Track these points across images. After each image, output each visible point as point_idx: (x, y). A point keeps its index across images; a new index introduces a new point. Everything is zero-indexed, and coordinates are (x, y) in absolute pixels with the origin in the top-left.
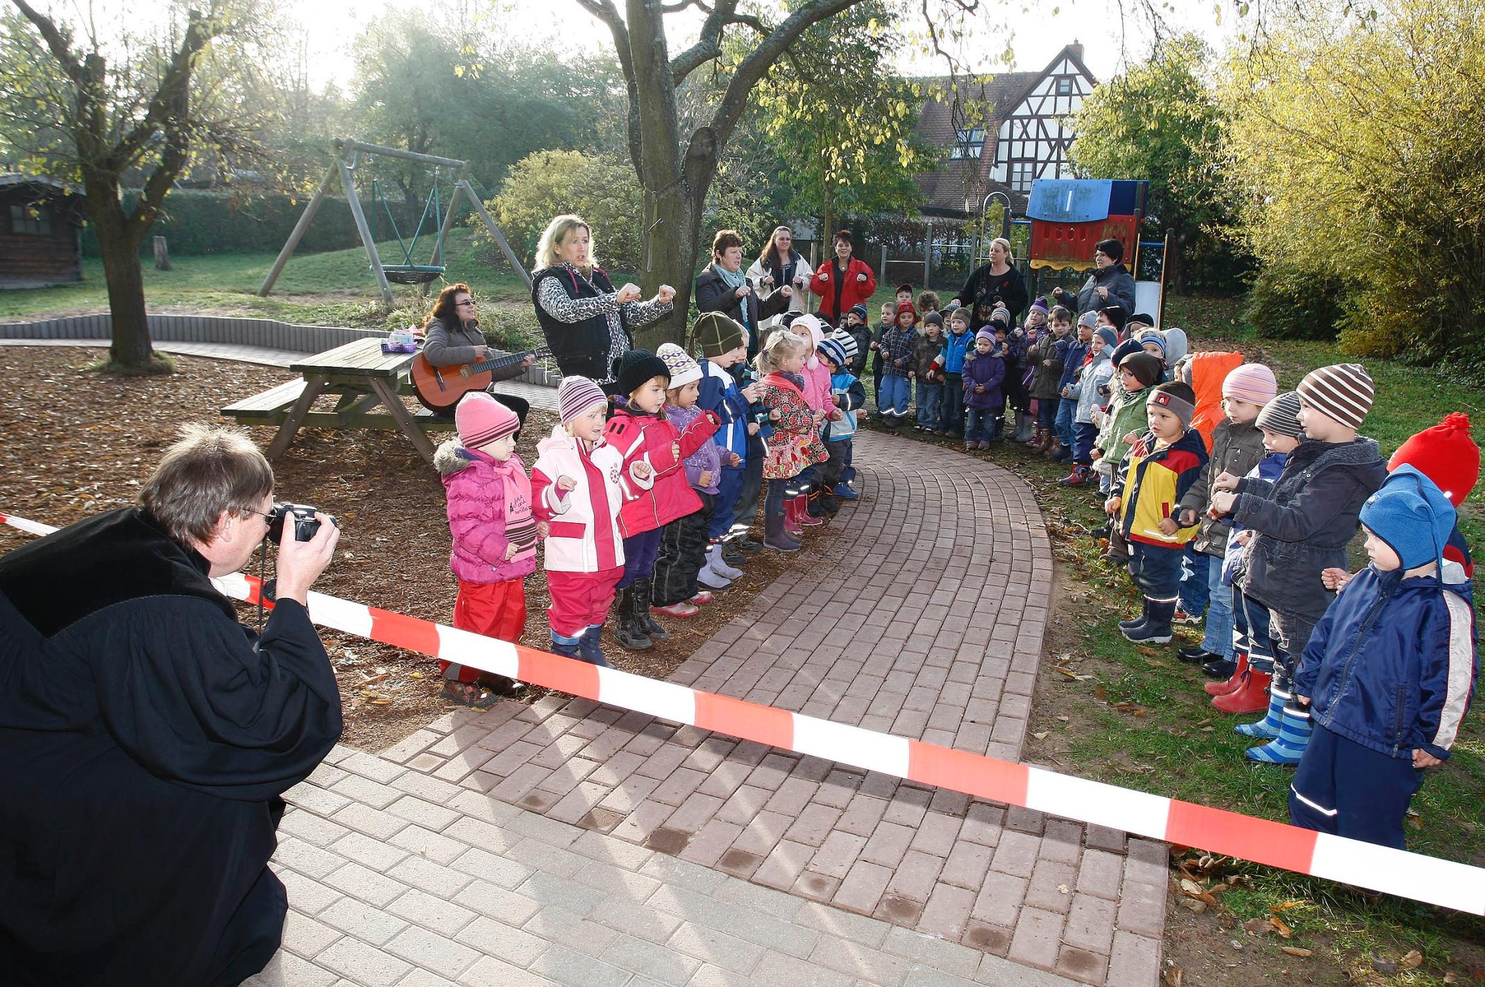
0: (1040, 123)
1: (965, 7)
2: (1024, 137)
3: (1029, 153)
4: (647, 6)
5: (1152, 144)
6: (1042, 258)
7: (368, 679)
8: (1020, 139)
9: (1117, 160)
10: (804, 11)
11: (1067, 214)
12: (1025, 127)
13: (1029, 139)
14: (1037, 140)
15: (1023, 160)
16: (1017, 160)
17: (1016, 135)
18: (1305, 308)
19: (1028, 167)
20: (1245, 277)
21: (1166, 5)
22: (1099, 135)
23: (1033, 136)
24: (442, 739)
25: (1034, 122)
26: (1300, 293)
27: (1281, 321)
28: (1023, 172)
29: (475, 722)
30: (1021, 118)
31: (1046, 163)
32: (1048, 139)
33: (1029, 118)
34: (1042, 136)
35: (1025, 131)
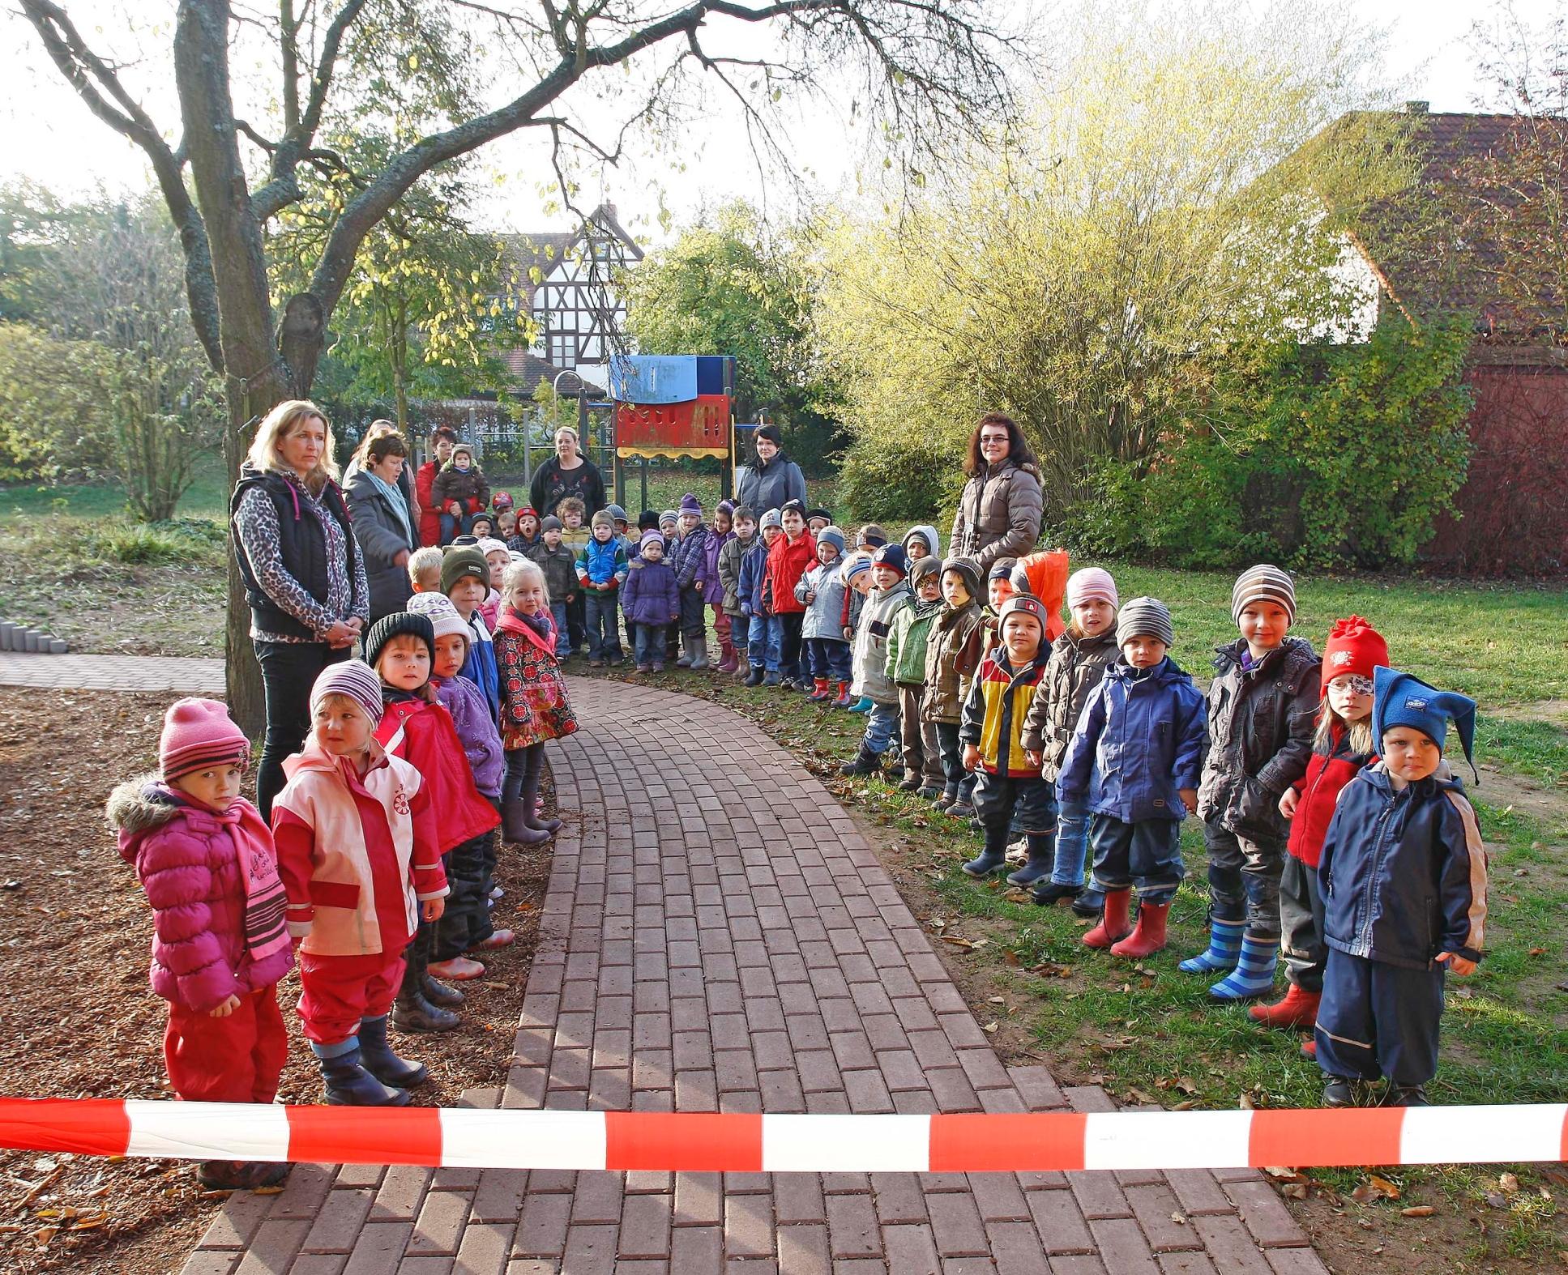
0: (578, 291)
1: (607, 158)
2: (562, 306)
3: (570, 325)
4: (218, 127)
5: (715, 316)
6: (629, 445)
7: (35, 1186)
8: (557, 309)
9: (680, 334)
10: (422, 149)
11: (653, 395)
12: (562, 295)
13: (567, 309)
14: (577, 310)
15: (563, 333)
16: (557, 333)
17: (552, 305)
18: (897, 487)
19: (570, 340)
20: (833, 457)
21: (806, 170)
22: (657, 305)
23: (571, 305)
24: (239, 1260)
25: (571, 290)
26: (890, 472)
27: (875, 503)
28: (563, 346)
29: (275, 1212)
30: (556, 285)
31: (589, 335)
32: (588, 309)
33: (566, 285)
34: (581, 305)
35: (562, 300)
